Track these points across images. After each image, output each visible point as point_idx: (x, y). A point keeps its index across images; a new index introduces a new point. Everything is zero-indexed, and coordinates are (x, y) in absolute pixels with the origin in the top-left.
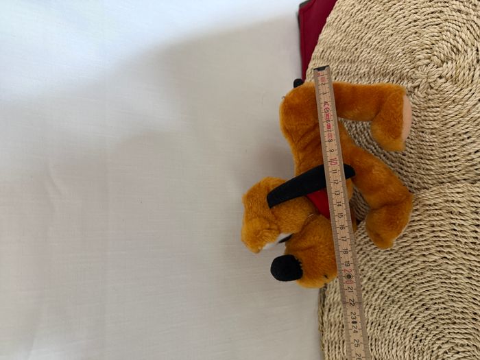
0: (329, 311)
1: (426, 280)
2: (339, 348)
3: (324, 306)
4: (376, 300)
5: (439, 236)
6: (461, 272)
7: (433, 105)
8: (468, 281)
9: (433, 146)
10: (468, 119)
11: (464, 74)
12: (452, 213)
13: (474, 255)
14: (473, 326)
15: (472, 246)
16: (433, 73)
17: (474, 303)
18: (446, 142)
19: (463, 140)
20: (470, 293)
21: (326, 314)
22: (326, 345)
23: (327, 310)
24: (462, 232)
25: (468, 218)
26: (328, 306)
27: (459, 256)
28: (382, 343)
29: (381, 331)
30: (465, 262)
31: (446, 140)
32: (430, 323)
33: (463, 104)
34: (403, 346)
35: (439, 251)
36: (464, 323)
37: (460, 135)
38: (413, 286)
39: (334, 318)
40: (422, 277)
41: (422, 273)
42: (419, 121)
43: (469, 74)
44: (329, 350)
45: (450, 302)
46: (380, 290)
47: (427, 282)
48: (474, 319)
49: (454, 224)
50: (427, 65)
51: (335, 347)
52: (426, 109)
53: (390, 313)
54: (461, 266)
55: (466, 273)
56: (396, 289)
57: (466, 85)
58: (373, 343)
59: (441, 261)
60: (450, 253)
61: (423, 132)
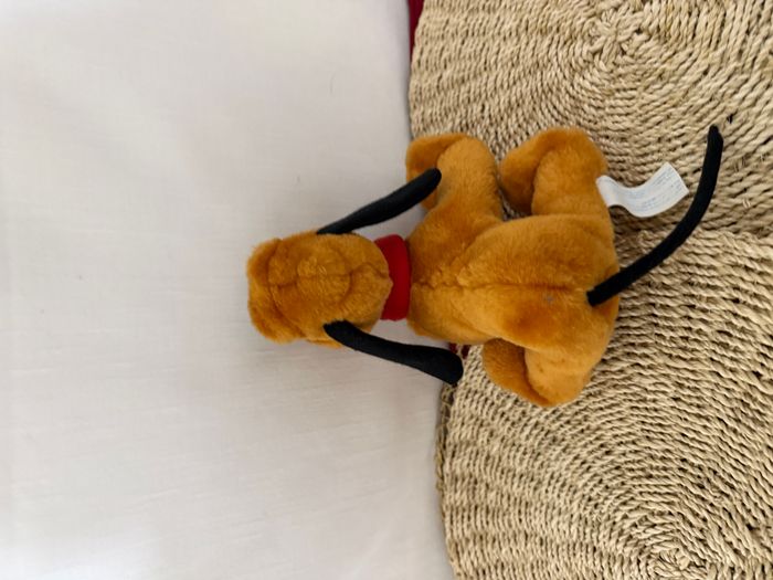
0: (453, 456)
1: (607, 404)
2: (469, 518)
3: (444, 447)
4: (527, 438)
5: (628, 328)
6: (663, 389)
7: (625, 86)
8: (674, 404)
9: (624, 162)
10: (683, 109)
11: (680, 23)
12: (650, 286)
13: (685, 360)
14: (678, 481)
15: (683, 344)
16: (627, 23)
17: (682, 442)
18: (646, 154)
19: (674, 149)
20: (676, 425)
21: (448, 460)
22: (448, 513)
23: (450, 454)
24: (666, 318)
25: (677, 294)
26: (452, 447)
27: (661, 361)
28: (536, 509)
29: (535, 489)
30: (668, 371)
31: (646, 150)
32: (610, 476)
33: (676, 82)
34: (568, 516)
35: (628, 354)
36: (666, 477)
37: (669, 140)
38: (586, 413)
39: (461, 468)
40: (600, 398)
41: (600, 393)
42: (602, 117)
43: (688, 23)
44: (452, 522)
45: (643, 440)
46: (533, 421)
47: (609, 407)
48: (681, 469)
49: (654, 305)
50: (616, 9)
51: (463, 517)
52: (613, 94)
53: (549, 459)
54: (662, 380)
55: (671, 391)
56: (558, 418)
57: (682, 45)
58: (523, 509)
59: (630, 372)
60: (647, 356)
61: (607, 137)
